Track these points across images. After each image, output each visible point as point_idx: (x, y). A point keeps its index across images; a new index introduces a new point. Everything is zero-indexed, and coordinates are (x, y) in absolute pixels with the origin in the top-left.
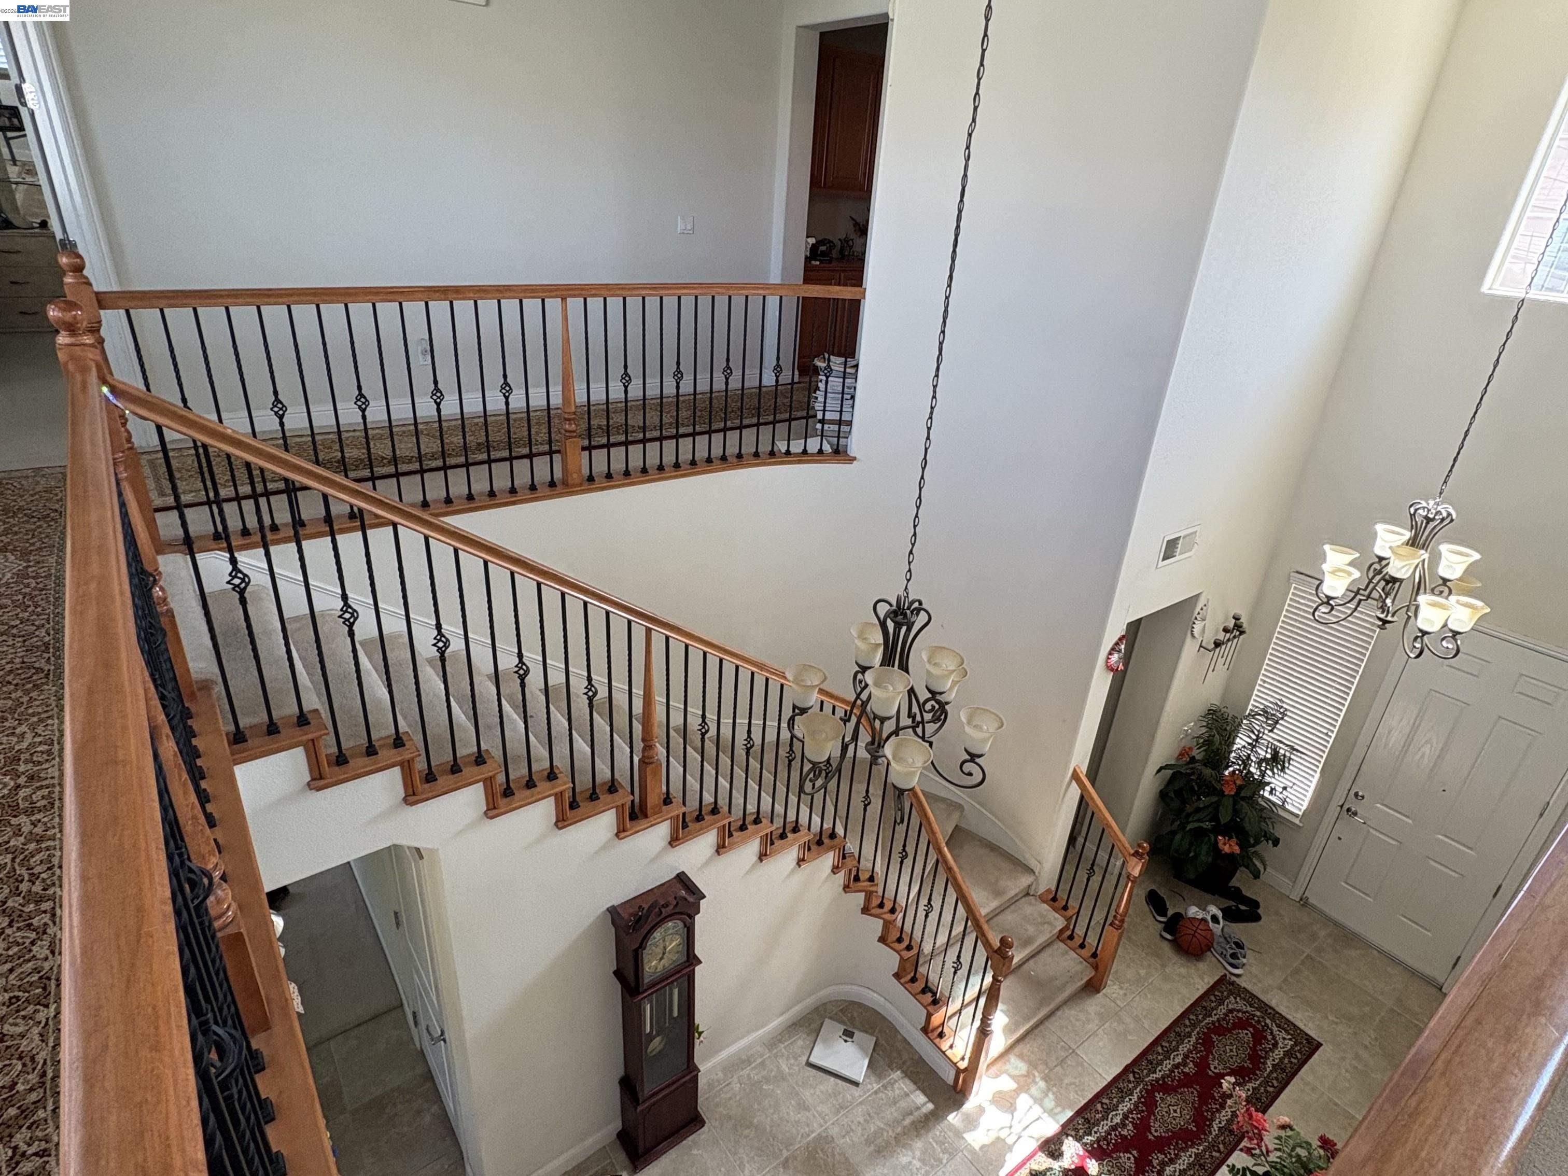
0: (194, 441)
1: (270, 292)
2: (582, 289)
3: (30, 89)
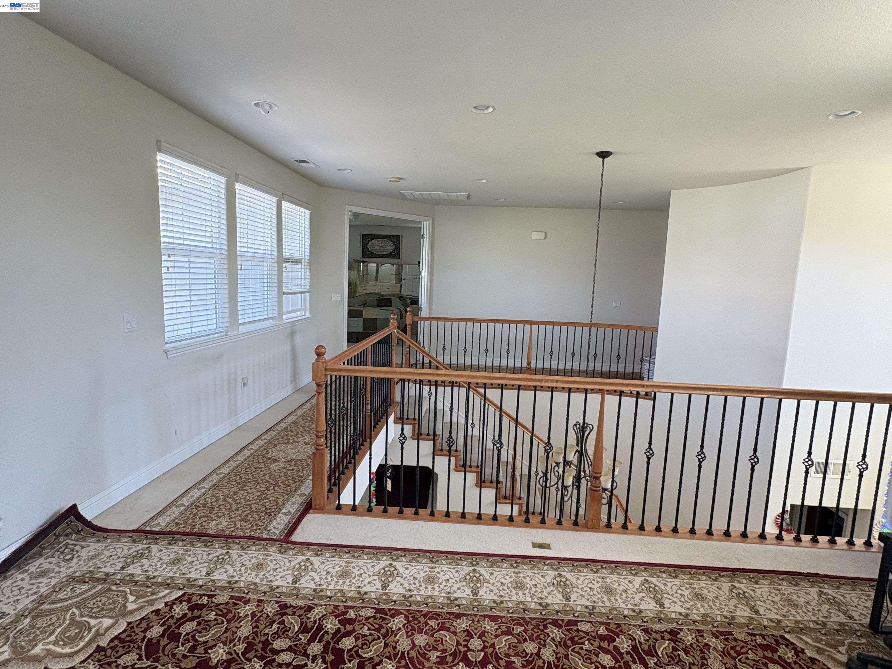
2: (538, 322)
3: (423, 272)
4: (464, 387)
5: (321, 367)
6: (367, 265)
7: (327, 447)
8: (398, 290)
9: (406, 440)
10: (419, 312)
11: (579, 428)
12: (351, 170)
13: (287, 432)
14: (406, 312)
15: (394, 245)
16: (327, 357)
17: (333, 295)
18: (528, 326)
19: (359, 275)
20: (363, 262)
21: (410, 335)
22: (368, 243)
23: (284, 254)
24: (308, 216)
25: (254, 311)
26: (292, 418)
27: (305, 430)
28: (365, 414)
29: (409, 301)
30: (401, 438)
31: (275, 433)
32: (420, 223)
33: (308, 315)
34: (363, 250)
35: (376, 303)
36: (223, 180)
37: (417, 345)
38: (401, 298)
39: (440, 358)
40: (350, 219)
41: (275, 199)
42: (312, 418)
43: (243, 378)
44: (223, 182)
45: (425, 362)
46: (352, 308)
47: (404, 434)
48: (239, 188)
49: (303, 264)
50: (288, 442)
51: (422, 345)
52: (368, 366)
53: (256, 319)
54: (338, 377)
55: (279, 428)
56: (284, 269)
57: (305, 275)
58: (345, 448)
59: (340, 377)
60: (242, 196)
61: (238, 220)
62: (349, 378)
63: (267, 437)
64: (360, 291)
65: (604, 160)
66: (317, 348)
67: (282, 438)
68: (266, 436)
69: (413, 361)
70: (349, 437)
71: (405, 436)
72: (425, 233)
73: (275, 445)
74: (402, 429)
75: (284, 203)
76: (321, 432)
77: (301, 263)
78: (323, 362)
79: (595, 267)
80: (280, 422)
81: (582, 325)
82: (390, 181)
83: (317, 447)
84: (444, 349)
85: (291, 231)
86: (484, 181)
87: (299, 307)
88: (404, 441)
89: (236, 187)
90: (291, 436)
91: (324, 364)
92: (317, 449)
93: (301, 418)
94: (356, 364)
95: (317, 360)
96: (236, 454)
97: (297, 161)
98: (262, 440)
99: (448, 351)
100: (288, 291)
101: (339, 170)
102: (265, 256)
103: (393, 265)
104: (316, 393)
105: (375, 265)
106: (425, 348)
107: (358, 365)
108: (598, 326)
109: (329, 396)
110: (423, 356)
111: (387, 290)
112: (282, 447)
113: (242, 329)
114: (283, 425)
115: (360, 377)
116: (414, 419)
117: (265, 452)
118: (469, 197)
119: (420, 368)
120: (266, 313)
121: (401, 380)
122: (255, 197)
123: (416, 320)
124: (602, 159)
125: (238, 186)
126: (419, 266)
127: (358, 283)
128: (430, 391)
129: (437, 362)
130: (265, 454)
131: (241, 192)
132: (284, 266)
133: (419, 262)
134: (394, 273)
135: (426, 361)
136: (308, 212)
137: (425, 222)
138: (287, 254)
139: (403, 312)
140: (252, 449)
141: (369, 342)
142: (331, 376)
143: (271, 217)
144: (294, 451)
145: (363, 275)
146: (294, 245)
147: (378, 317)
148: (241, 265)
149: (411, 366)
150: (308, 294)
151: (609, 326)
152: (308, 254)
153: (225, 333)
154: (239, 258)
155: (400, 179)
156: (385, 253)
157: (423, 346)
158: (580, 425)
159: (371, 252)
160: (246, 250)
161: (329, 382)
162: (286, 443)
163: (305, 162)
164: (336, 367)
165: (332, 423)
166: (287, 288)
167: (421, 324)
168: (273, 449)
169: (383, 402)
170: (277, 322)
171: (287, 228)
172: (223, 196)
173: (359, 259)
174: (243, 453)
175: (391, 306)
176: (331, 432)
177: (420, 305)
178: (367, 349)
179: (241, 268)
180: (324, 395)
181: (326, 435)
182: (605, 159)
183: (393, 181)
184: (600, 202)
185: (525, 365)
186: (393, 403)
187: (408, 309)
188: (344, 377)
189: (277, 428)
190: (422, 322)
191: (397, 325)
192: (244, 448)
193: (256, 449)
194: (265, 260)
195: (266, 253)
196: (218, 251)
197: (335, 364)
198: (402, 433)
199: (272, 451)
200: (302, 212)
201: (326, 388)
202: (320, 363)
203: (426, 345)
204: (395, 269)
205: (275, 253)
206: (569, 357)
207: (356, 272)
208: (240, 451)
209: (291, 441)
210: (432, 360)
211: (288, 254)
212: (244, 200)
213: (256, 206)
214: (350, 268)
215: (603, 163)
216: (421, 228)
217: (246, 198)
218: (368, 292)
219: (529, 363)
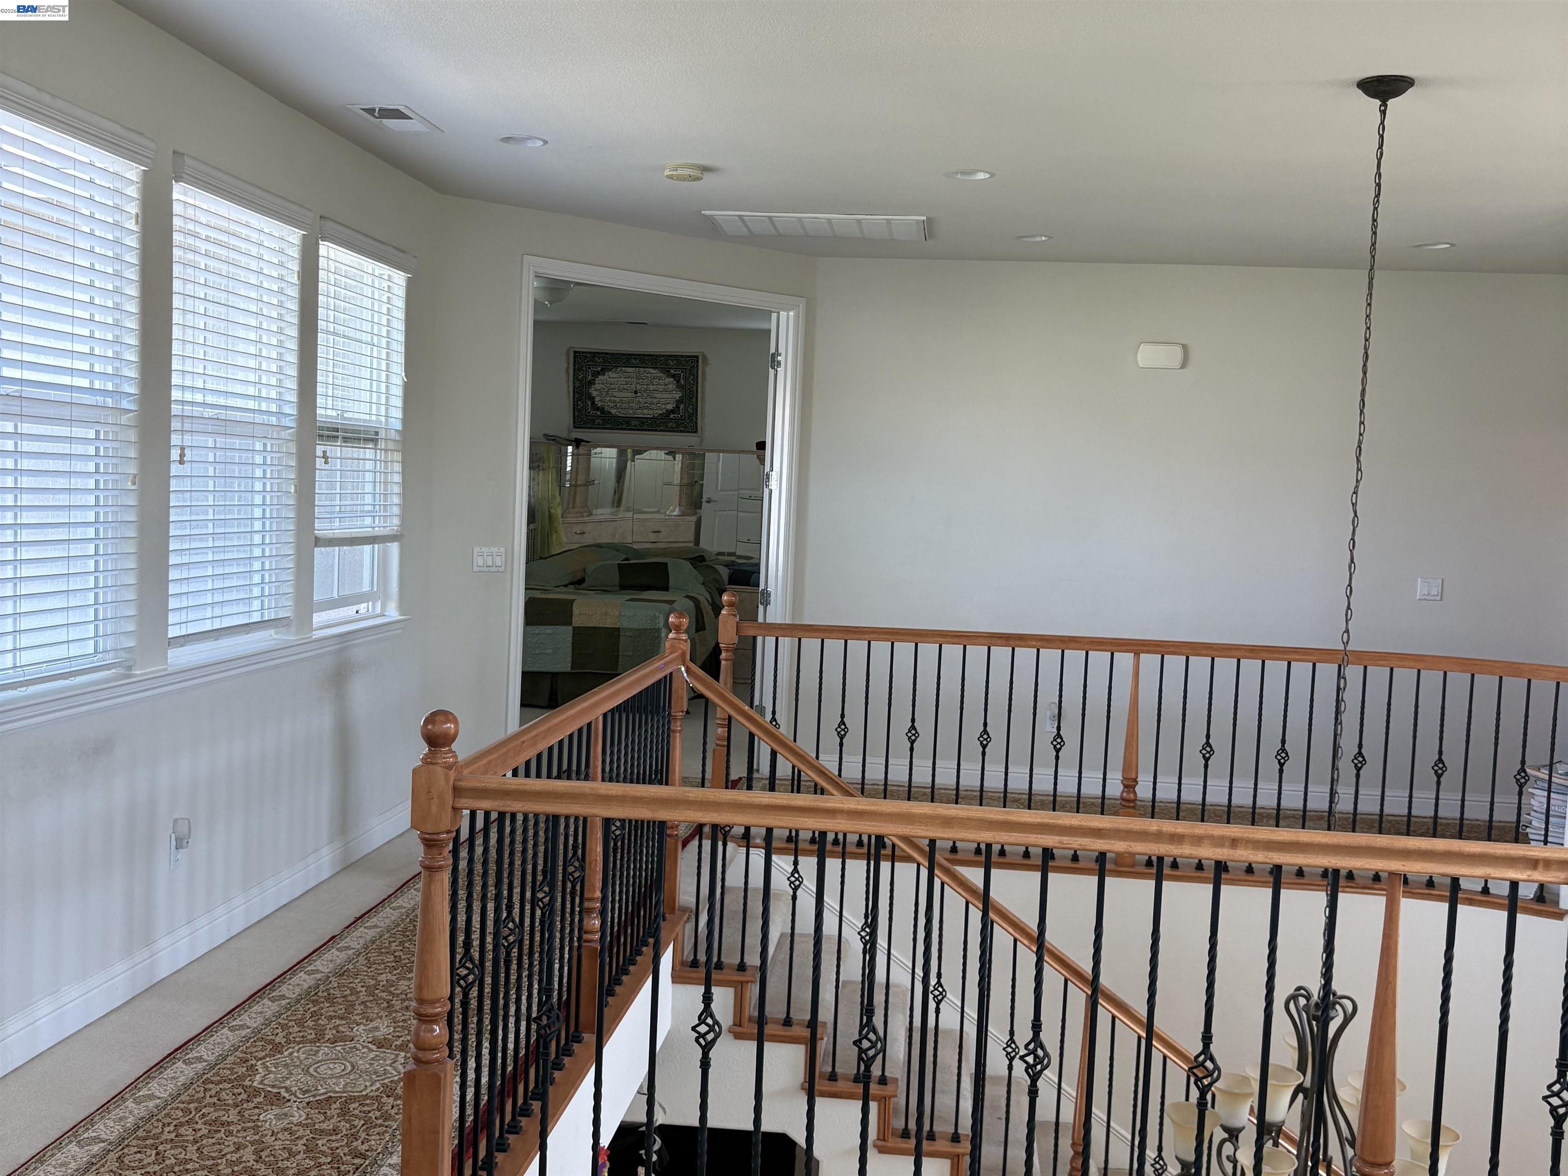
0: (816, 785)
1: (857, 630)
2: (1159, 646)
3: (774, 475)
4: (908, 859)
5: (442, 781)
6: (589, 455)
7: (451, 1056)
8: (691, 536)
9: (717, 1036)
10: (761, 608)
11: (1307, 1008)
12: (545, 142)
13: (315, 1003)
14: (717, 609)
15: (679, 386)
16: (462, 749)
17: (476, 550)
18: (1124, 660)
19: (561, 486)
20: (577, 443)
21: (730, 681)
22: (592, 383)
23: (319, 411)
24: (400, 291)
25: (218, 598)
26: (334, 957)
27: (376, 1000)
28: (579, 947)
29: (724, 573)
30: (703, 1029)
31: (275, 1007)
32: (767, 314)
33: (393, 613)
34: (575, 405)
35: (616, 579)
36: (133, 172)
37: (752, 712)
38: (699, 560)
39: (829, 761)
40: (536, 303)
41: (294, 236)
42: (398, 959)
43: (176, 821)
44: (134, 179)
45: (779, 773)
46: (538, 595)
47: (712, 1016)
48: (182, 198)
49: (381, 445)
50: (319, 1037)
51: (769, 717)
52: (594, 780)
53: (227, 622)
54: (494, 816)
55: (290, 990)
56: (319, 462)
57: (386, 483)
58: (510, 1061)
59: (502, 815)
60: (191, 226)
61: (177, 302)
62: (531, 823)
63: (251, 1019)
64: (564, 539)
65: (1384, 104)
66: (432, 719)
67: (301, 1023)
68: (245, 1017)
69: (738, 770)
70: (523, 1024)
71: (716, 1022)
72: (782, 350)
73: (277, 1048)
74: (707, 999)
75: (326, 249)
76: (433, 1002)
77: (375, 441)
78: (449, 767)
79: (1358, 461)
80: (292, 970)
81: (1315, 656)
82: (670, 177)
83: (420, 1055)
84: (842, 731)
85: (344, 337)
86: (981, 176)
87: (366, 588)
88: (710, 1037)
89: (175, 196)
90: (330, 1018)
91: (452, 774)
92: (417, 1061)
93: (361, 959)
94: (555, 772)
95: (428, 761)
96: (148, 1075)
97: (371, 111)
98: (232, 1029)
99: (854, 738)
100: (329, 534)
101: (507, 140)
102: (259, 418)
103: (672, 453)
104: (420, 869)
105: (611, 453)
106: (777, 726)
107: (559, 777)
108: (1366, 659)
109: (462, 881)
110: (774, 754)
111: (653, 537)
112: (300, 1054)
113: (179, 657)
114: (303, 980)
115: (567, 818)
116: (742, 967)
117: (242, 1070)
118: (929, 229)
119: (763, 789)
120: (256, 605)
121: (698, 830)
122: (233, 227)
123: (751, 633)
124: (1377, 102)
125: (181, 193)
126: (762, 461)
127: (559, 512)
128: (796, 870)
129: (822, 772)
130: (242, 1078)
131: (190, 212)
132: (319, 450)
133: (761, 446)
134: (677, 481)
135: (784, 769)
136: (400, 278)
137: (783, 314)
138: (329, 412)
139: (707, 608)
140: (200, 1059)
141: (595, 705)
142: (473, 814)
143: (281, 292)
144: (338, 1069)
145: (574, 486)
146: (351, 382)
147: (624, 624)
148: (182, 449)
149: (732, 785)
150: (394, 548)
151: (1404, 659)
152: (397, 413)
153: (121, 671)
154: (175, 425)
155: (706, 169)
156: (647, 413)
157: (774, 719)
158: (1308, 998)
159: (602, 410)
160: (199, 398)
161: (464, 834)
162: (312, 1042)
163: (397, 114)
164: (492, 781)
165: (471, 971)
166: (327, 525)
167: (766, 645)
168: (269, 1062)
169: (637, 907)
170: (290, 637)
171: (331, 327)
172: (132, 225)
173: (564, 434)
174: (169, 1073)
175: (666, 588)
176: (465, 1004)
177: (762, 586)
178: (589, 725)
179: (182, 455)
180: (445, 877)
181: (451, 1014)
182: (1391, 103)
183: (681, 178)
184: (1374, 244)
185: (1115, 789)
186: (672, 910)
187: (725, 598)
188: (513, 816)
189: (284, 989)
190: (771, 641)
191: (687, 647)
192: (171, 1056)
193: (212, 1058)
194: (259, 431)
195: (264, 407)
196: (109, 402)
197: (486, 772)
198: (707, 1010)
199: (266, 1068)
200: (380, 277)
201: (455, 853)
202: (439, 770)
203: (783, 717)
204: (678, 467)
205: (291, 410)
206: (1269, 765)
207: (551, 476)
208: (160, 1066)
209: (329, 1035)
210: (802, 767)
211: (334, 413)
212: (196, 236)
213: (233, 255)
214: (536, 463)
215: (1383, 113)
216: (769, 331)
217: (204, 232)
218: (590, 541)
219: (1130, 784)
